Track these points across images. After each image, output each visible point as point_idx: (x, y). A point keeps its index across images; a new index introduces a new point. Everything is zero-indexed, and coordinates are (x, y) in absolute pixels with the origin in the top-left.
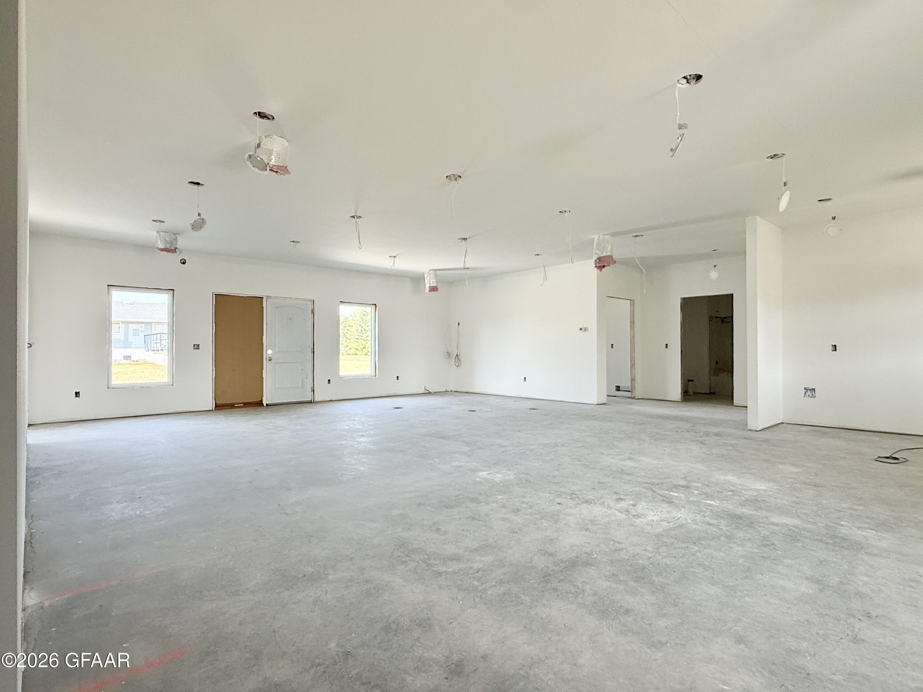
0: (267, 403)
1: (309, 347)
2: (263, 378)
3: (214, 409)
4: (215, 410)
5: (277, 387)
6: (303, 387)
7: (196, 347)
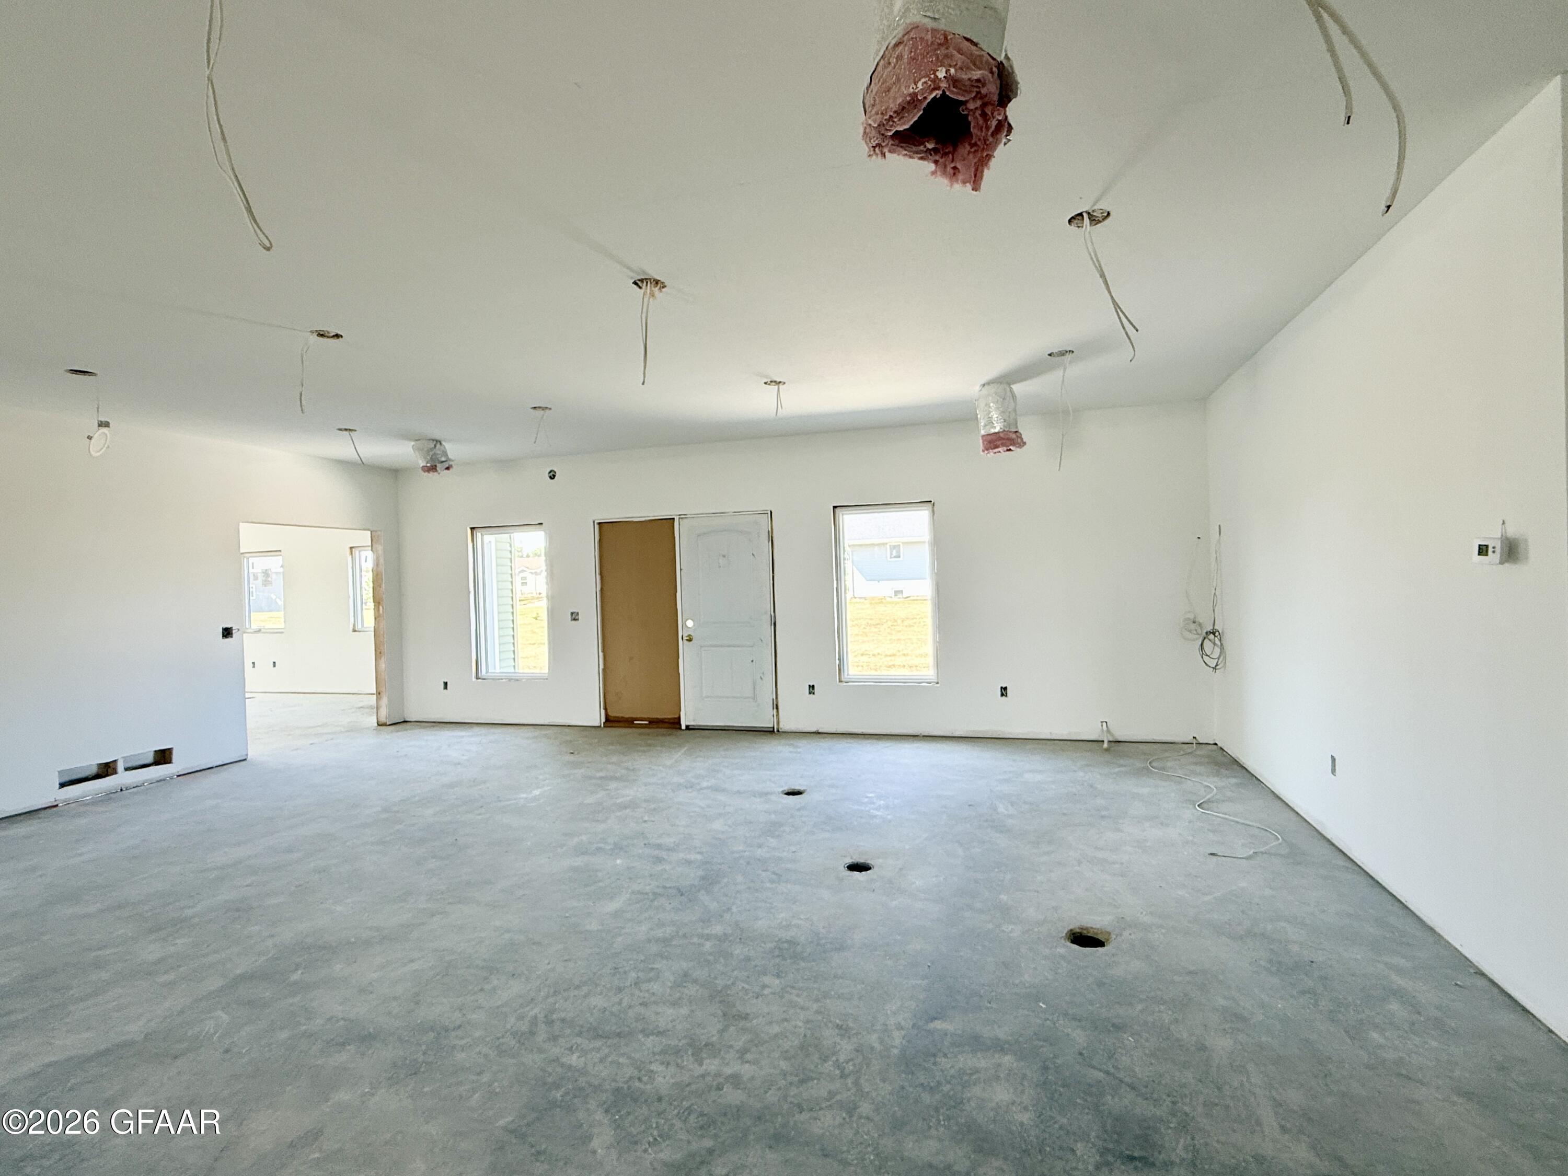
0: (688, 724)
1: (766, 613)
2: (679, 674)
3: (602, 726)
4: (604, 726)
5: (704, 695)
6: (754, 698)
7: (575, 617)
